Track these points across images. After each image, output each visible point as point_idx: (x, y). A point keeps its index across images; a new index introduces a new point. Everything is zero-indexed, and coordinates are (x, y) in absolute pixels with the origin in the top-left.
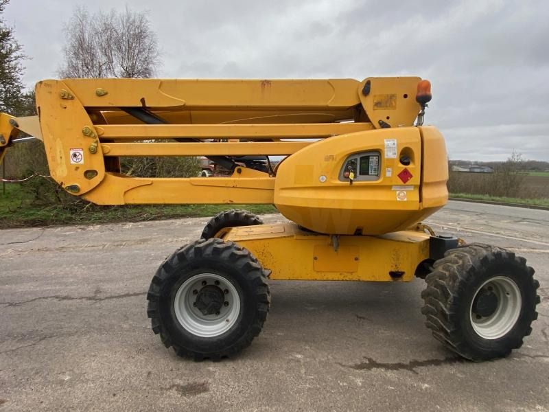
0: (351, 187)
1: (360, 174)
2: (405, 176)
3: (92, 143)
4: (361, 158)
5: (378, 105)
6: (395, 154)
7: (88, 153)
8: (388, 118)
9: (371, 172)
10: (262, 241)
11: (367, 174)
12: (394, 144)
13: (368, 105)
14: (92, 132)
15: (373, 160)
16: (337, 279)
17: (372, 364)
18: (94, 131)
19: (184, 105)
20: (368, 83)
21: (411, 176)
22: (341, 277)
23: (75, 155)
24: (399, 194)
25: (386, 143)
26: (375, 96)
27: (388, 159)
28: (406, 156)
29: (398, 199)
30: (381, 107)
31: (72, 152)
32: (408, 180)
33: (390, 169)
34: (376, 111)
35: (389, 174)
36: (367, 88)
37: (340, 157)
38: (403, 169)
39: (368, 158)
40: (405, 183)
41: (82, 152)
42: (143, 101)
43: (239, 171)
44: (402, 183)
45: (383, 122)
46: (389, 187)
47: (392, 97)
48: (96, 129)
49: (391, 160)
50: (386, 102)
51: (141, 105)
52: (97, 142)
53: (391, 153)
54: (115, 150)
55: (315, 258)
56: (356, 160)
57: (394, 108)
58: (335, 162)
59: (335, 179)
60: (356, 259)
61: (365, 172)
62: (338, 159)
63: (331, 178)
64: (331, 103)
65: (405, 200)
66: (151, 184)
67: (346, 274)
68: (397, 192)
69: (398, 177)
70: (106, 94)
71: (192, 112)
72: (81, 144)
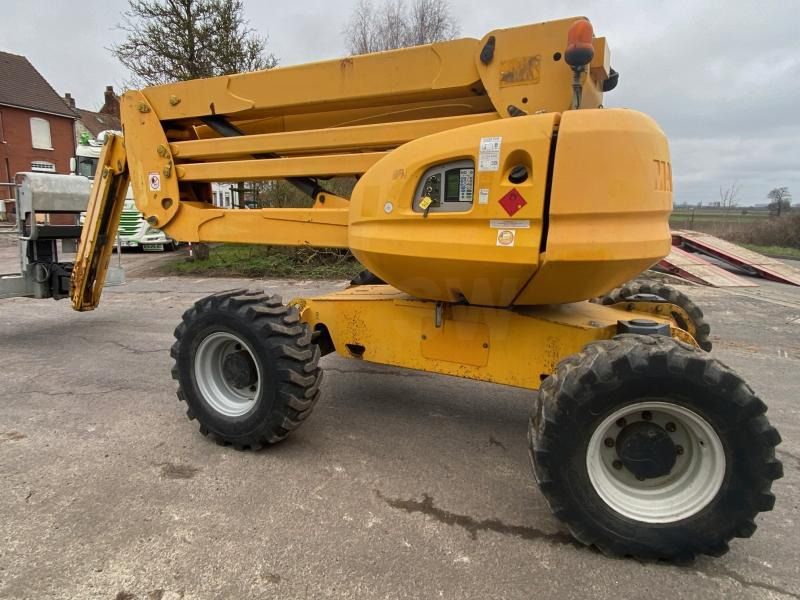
0: (425, 221)
1: (446, 200)
2: (512, 202)
3: (165, 164)
4: (448, 173)
5: (507, 78)
6: (495, 163)
7: (164, 178)
8: (525, 101)
9: (464, 196)
10: (353, 304)
11: (456, 199)
12: (496, 145)
13: (491, 79)
14: (166, 151)
15: (465, 175)
16: (456, 374)
17: (427, 507)
18: (168, 149)
19: (253, 107)
20: (491, 41)
21: (523, 203)
22: (462, 373)
23: (153, 181)
24: (501, 236)
25: (483, 144)
26: (502, 64)
27: (484, 173)
28: (518, 167)
29: (498, 244)
30: (512, 81)
31: (151, 177)
32: (517, 209)
33: (486, 191)
34: (503, 90)
35: (483, 198)
36: (488, 50)
37: (412, 172)
38: (507, 192)
39: (457, 172)
40: (511, 214)
41: (158, 176)
42: (212, 107)
43: (322, 200)
44: (508, 216)
45: (515, 109)
46: (485, 222)
47: (533, 61)
48: (171, 147)
49: (488, 174)
50: (522, 72)
51: (210, 113)
52: (170, 163)
53: (490, 163)
54: (192, 172)
55: (424, 337)
56: (440, 175)
57: (536, 81)
58: (404, 181)
59: (405, 208)
60: (486, 346)
61: (452, 197)
62: (409, 175)
63: (399, 206)
64: (436, 84)
65: (511, 245)
66: (223, 216)
67: (468, 368)
68: (500, 232)
69: (499, 205)
70: (179, 102)
71: (286, 117)
72: (158, 167)
